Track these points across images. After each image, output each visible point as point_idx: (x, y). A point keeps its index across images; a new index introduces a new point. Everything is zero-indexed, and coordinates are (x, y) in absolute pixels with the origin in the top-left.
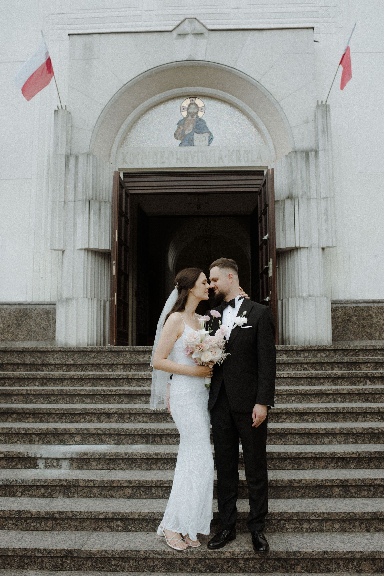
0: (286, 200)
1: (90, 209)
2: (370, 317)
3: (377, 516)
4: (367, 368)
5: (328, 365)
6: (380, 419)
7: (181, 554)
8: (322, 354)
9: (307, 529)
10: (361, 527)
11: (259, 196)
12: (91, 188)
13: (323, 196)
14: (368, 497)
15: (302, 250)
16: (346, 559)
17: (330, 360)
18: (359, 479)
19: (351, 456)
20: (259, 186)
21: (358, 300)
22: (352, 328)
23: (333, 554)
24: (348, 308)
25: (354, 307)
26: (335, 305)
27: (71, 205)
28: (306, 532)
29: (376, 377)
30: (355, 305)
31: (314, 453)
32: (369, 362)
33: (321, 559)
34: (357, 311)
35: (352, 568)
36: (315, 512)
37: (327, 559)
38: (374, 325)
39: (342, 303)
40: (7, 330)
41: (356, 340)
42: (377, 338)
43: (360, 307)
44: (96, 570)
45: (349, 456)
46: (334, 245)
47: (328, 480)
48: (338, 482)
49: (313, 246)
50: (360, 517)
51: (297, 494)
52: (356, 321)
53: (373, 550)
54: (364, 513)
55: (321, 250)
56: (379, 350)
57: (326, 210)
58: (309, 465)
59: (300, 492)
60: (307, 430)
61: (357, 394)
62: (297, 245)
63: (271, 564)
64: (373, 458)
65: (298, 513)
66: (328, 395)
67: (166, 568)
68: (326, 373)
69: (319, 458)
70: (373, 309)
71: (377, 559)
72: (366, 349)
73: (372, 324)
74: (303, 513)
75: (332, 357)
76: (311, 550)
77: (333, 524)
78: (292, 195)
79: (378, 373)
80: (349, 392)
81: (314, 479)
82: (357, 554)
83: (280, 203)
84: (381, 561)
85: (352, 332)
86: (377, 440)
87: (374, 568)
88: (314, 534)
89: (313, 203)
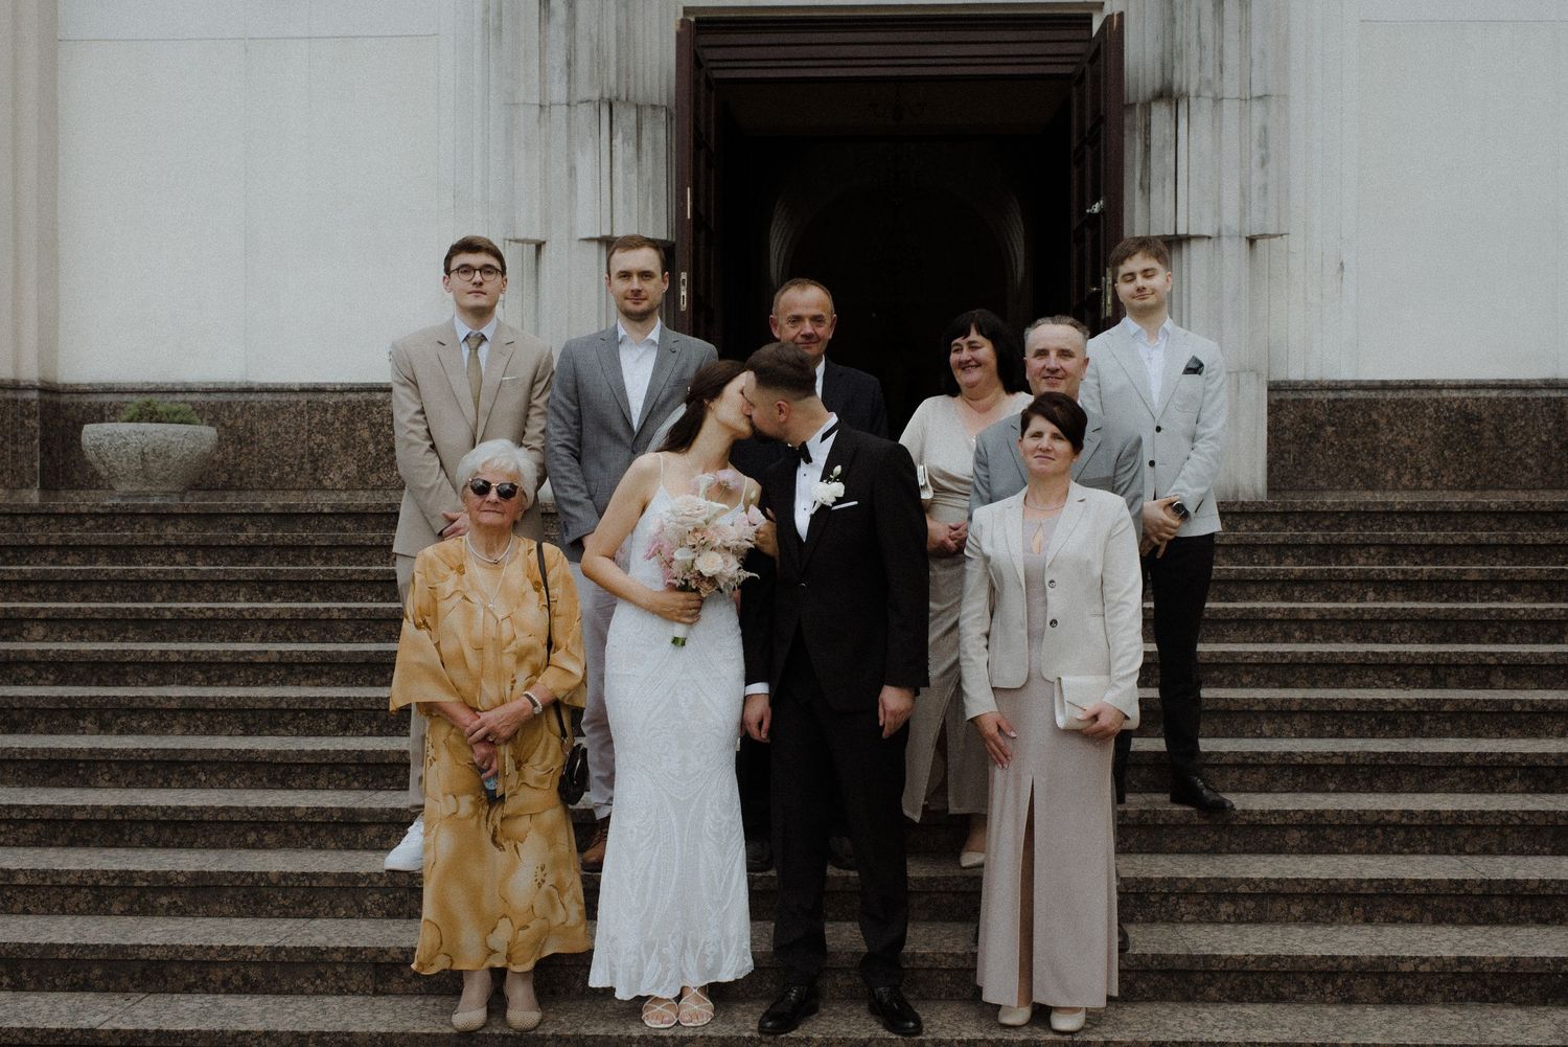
0: (1153, 104)
1: (614, 126)
2: (1374, 429)
3: (1392, 889)
4: (1367, 558)
5: (1268, 552)
6: (1401, 682)
7: (950, 959)
8: (1250, 523)
9: (1229, 916)
10: (1352, 913)
11: (1074, 89)
12: (613, 69)
13: (1257, 91)
14: (1369, 852)
15: (1193, 242)
16: (1321, 972)
17: (1272, 537)
18: (1349, 811)
19: (1329, 761)
20: (1077, 59)
21: (1341, 382)
22: (1321, 457)
23: (1293, 961)
24: (1313, 403)
25: (1328, 400)
26: (1277, 397)
27: (559, 114)
28: (1226, 922)
29: (1390, 582)
30: (1331, 395)
31: (1242, 753)
32: (1372, 545)
33: (1263, 972)
34: (1339, 411)
35: (1332, 993)
36: (1248, 879)
37: (1275, 972)
38: (1382, 451)
39: (1297, 390)
40: (386, 461)
41: (1332, 490)
42: (1389, 486)
43: (1346, 400)
44: (761, 995)
45: (1325, 761)
46: (1285, 231)
47: (1277, 811)
48: (1299, 816)
49: (1224, 233)
50: (1351, 889)
51: (1201, 843)
52: (1332, 439)
53: (1382, 954)
54: (1362, 881)
55: (1245, 245)
56: (1400, 513)
57: (1265, 132)
58: (1228, 783)
59: (1208, 838)
60: (1221, 704)
61: (1343, 622)
62: (1182, 231)
63: (1152, 983)
64: (1383, 766)
65: (1209, 879)
66: (1269, 623)
67: (917, 992)
68: (1265, 570)
69: (1253, 765)
70: (1383, 405)
71: (1391, 973)
72: (1365, 512)
73: (1376, 448)
74: (1221, 879)
75: (1275, 530)
76: (1243, 953)
77: (1289, 906)
78: (1170, 89)
79: (1396, 570)
80: (1324, 616)
81: (1244, 811)
82: (1346, 962)
83: (1138, 110)
84: (1398, 979)
85: (1322, 469)
86: (1391, 730)
87: (1382, 993)
88: (1244, 926)
89: (1230, 109)
